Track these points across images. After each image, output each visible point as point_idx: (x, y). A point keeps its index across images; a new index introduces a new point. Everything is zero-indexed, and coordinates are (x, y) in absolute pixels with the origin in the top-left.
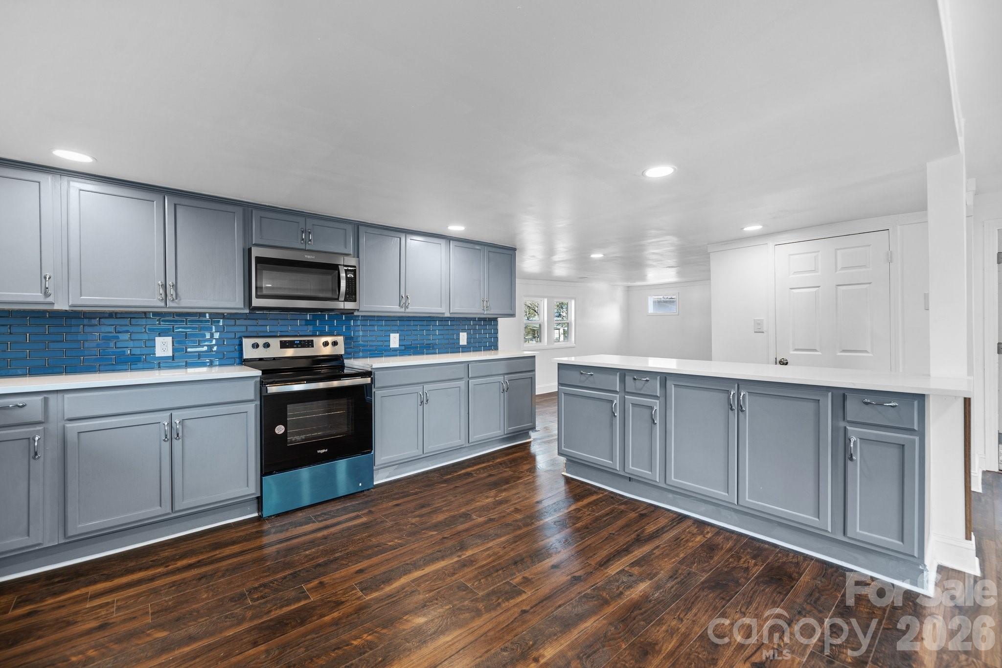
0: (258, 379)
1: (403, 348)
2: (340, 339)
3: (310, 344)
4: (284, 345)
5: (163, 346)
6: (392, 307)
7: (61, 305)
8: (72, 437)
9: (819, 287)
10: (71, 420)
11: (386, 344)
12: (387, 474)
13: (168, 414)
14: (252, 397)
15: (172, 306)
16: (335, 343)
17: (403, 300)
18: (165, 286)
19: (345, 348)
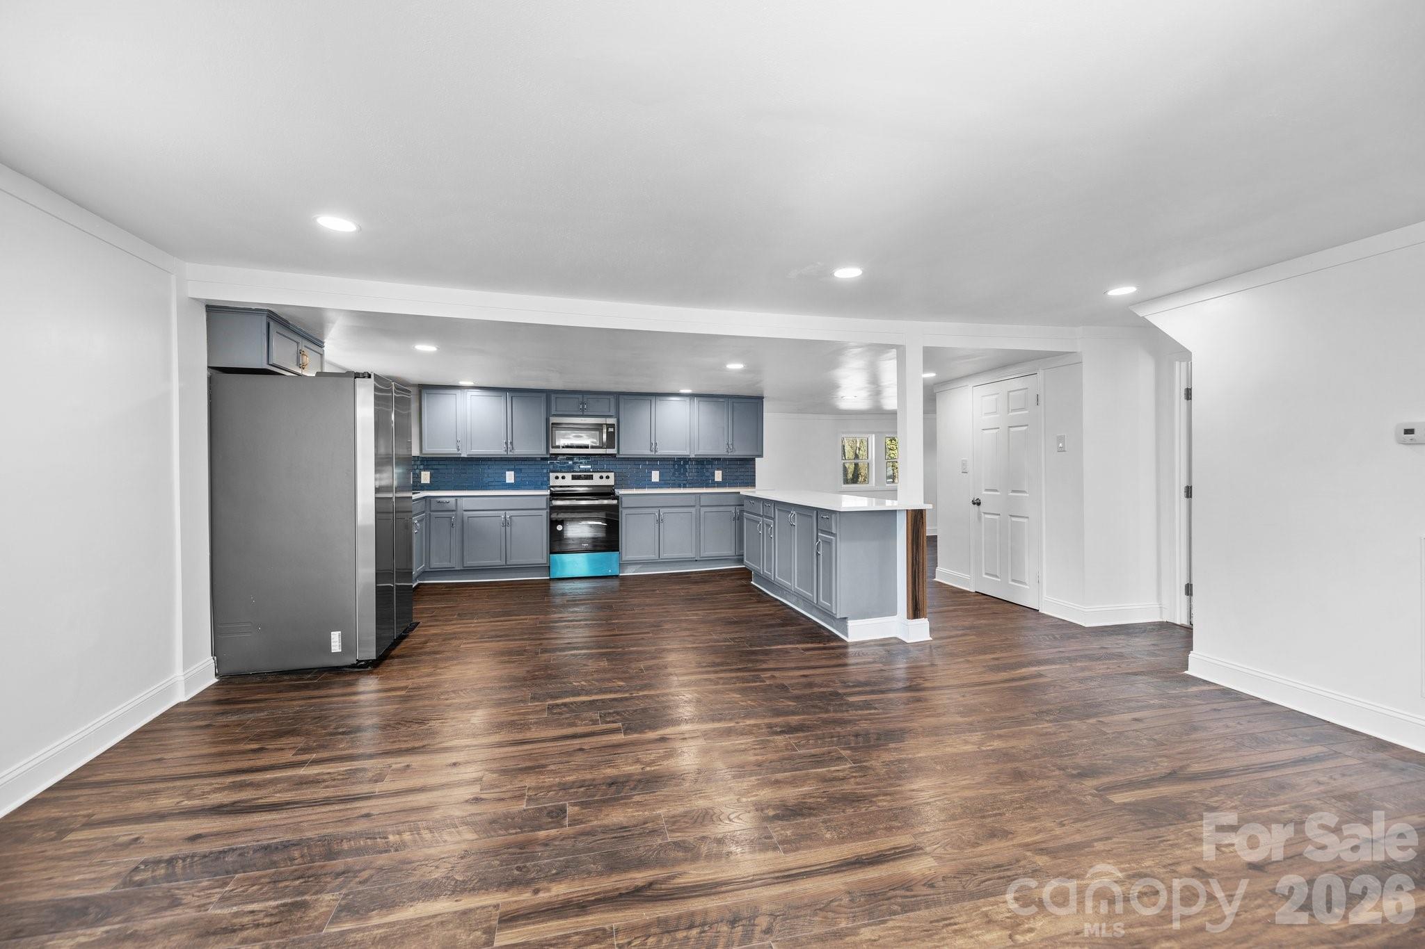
0: (549, 497)
1: (663, 482)
2: (612, 475)
3: (591, 478)
4: (574, 478)
5: (510, 477)
6: (646, 452)
7: (464, 455)
8: (466, 519)
9: (998, 428)
10: (465, 511)
11: (649, 479)
12: (634, 570)
13: (504, 512)
14: (545, 507)
15: (510, 454)
16: (608, 477)
17: (653, 446)
18: (506, 443)
19: (615, 481)
